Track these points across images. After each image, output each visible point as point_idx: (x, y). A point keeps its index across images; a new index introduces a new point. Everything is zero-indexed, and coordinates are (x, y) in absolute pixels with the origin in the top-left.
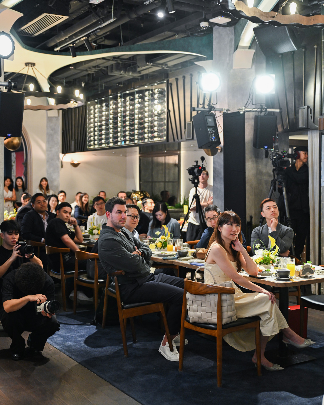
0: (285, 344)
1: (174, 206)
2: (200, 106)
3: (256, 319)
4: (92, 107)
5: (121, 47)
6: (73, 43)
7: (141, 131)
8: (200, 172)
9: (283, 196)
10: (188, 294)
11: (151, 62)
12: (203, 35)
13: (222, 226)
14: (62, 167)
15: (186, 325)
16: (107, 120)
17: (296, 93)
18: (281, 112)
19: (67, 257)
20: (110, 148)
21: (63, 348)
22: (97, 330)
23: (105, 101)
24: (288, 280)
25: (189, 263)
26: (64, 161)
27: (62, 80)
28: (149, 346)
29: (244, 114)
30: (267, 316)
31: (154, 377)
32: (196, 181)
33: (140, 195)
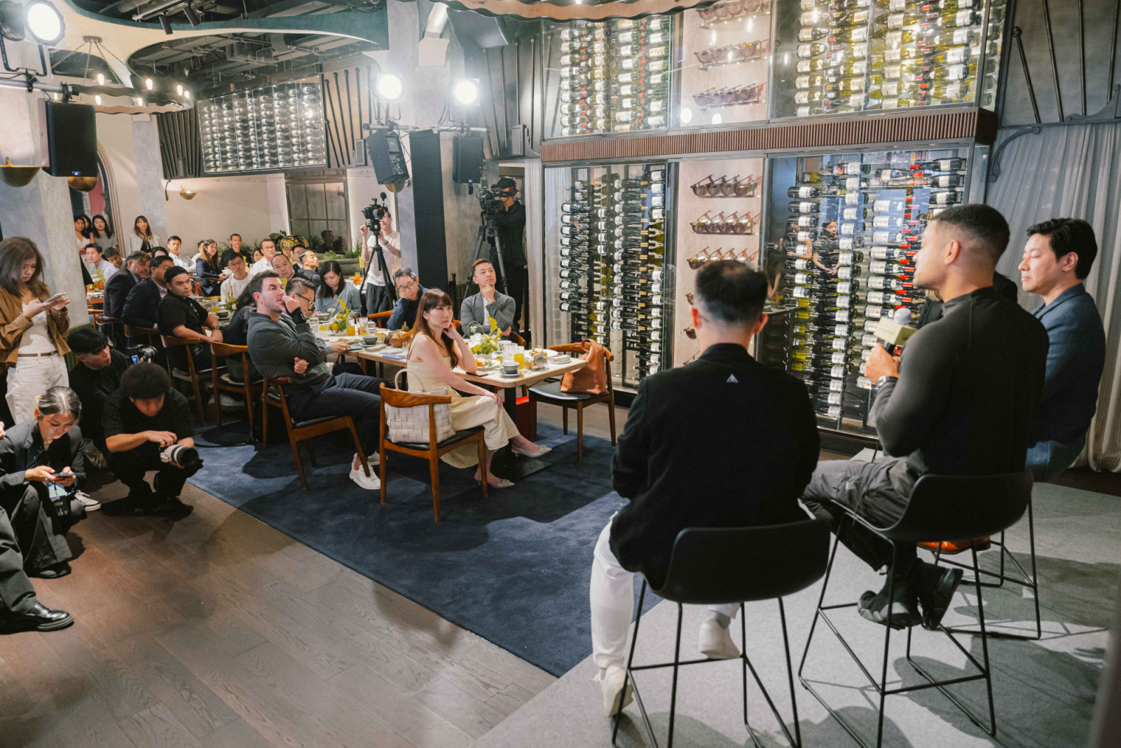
0: (514, 454)
1: (344, 254)
2: (374, 122)
3: (480, 429)
4: (205, 109)
5: (245, 20)
6: (165, 10)
7: (287, 150)
8: (381, 214)
9: (496, 249)
10: (387, 406)
11: (294, 45)
12: (373, 11)
13: (428, 312)
14: (167, 199)
15: (387, 445)
16: (232, 129)
17: (508, 106)
18: (488, 132)
19: (197, 349)
20: (242, 173)
21: (210, 488)
22: (256, 452)
23: (227, 100)
24: (517, 377)
25: (381, 356)
26: (168, 189)
27: (150, 65)
28: (336, 470)
29: (438, 134)
30: (493, 425)
31: (348, 517)
32: (376, 227)
33: (294, 241)
